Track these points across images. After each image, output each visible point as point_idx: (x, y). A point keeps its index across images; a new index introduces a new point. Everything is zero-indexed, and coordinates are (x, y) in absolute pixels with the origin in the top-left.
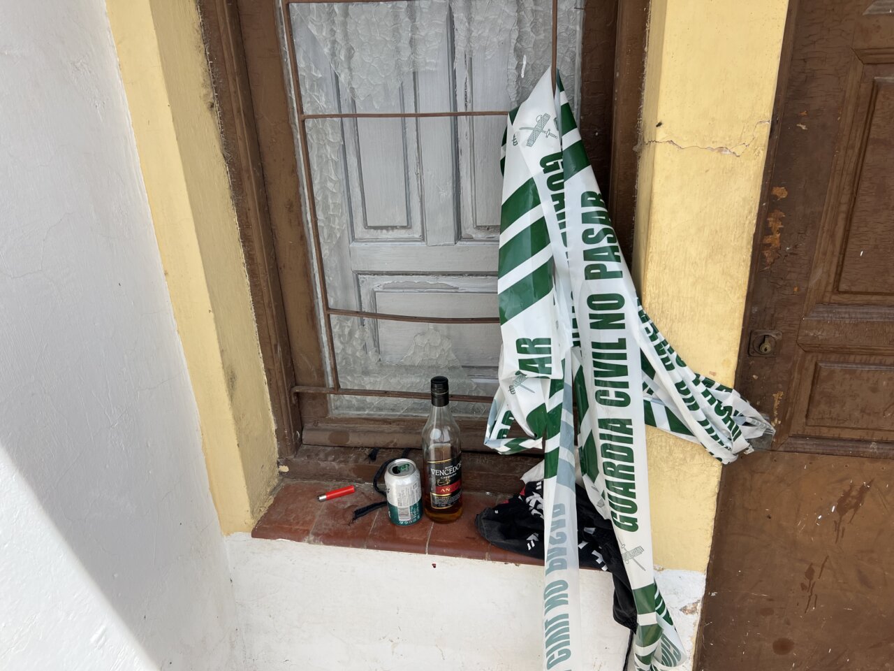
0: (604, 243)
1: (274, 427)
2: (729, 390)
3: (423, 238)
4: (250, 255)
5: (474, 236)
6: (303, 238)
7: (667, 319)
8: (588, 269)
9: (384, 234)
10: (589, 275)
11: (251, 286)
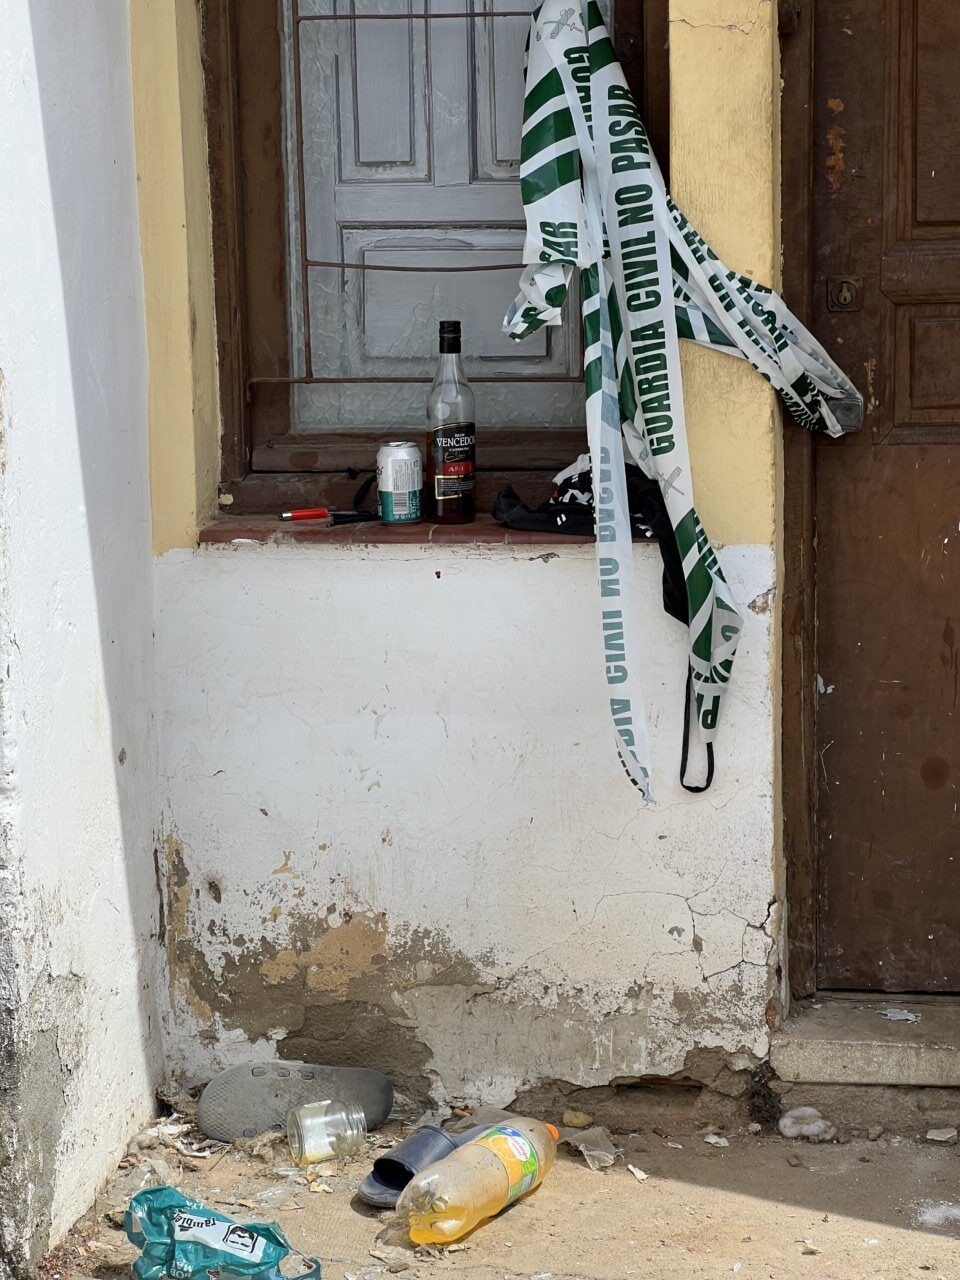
0: (631, 134)
1: (220, 431)
2: (769, 291)
3: (429, 178)
4: (217, 183)
5: (493, 175)
6: (279, 174)
7: (696, 209)
8: (615, 161)
9: (381, 174)
10: (616, 169)
11: (214, 226)
